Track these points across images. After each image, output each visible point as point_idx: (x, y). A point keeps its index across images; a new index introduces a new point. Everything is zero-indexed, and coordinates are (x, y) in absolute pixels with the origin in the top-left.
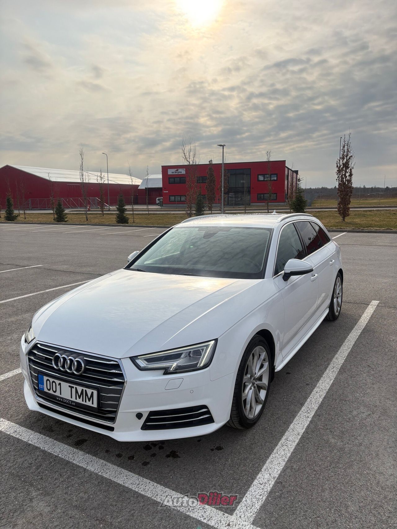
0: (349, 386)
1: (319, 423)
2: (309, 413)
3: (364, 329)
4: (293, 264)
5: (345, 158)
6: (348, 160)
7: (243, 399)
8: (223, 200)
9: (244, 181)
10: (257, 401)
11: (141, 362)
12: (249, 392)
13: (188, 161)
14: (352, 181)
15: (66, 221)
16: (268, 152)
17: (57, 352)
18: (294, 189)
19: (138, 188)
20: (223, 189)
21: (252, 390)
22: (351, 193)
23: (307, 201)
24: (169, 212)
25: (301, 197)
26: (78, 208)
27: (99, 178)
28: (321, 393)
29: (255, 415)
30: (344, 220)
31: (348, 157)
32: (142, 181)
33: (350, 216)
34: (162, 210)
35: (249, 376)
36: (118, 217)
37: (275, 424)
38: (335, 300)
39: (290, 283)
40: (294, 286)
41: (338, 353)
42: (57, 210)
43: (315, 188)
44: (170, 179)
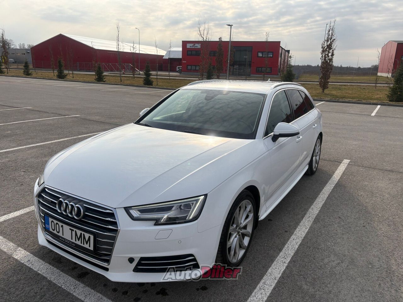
0: (322, 235)
1: (294, 269)
2: (285, 258)
3: (336, 184)
4: (281, 127)
5: (329, 40)
6: (332, 42)
7: (228, 247)
8: (228, 70)
9: (247, 57)
10: (241, 246)
11: (135, 213)
12: (234, 240)
13: (202, 37)
14: (333, 60)
15: (104, 81)
16: (267, 33)
17: (61, 197)
18: (286, 64)
19: (163, 58)
20: (229, 61)
21: (237, 238)
22: (332, 70)
23: (295, 74)
24: (186, 78)
25: (291, 71)
26: (115, 72)
27: (132, 48)
28: (297, 240)
29: (238, 259)
30: (323, 91)
31: (332, 40)
32: (166, 52)
33: (328, 89)
34: (181, 76)
35: (235, 226)
36: (145, 80)
37: (255, 267)
38: (314, 158)
39: (278, 144)
40: (281, 147)
41: (314, 204)
42: (98, 72)
43: (302, 65)
44: (188, 52)
